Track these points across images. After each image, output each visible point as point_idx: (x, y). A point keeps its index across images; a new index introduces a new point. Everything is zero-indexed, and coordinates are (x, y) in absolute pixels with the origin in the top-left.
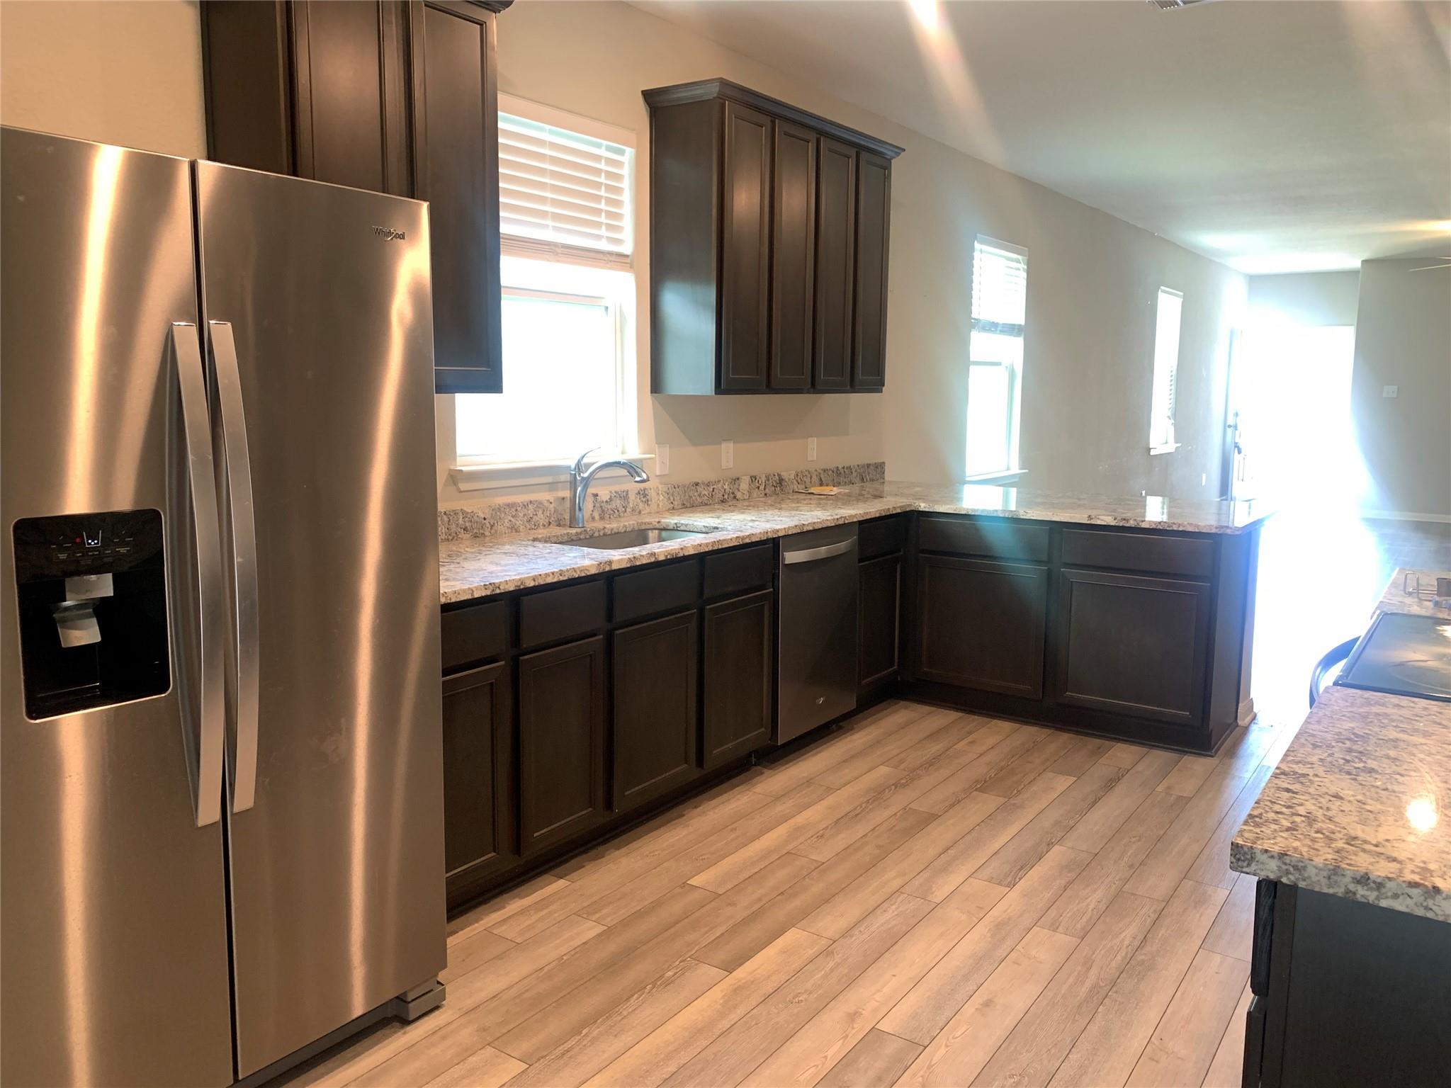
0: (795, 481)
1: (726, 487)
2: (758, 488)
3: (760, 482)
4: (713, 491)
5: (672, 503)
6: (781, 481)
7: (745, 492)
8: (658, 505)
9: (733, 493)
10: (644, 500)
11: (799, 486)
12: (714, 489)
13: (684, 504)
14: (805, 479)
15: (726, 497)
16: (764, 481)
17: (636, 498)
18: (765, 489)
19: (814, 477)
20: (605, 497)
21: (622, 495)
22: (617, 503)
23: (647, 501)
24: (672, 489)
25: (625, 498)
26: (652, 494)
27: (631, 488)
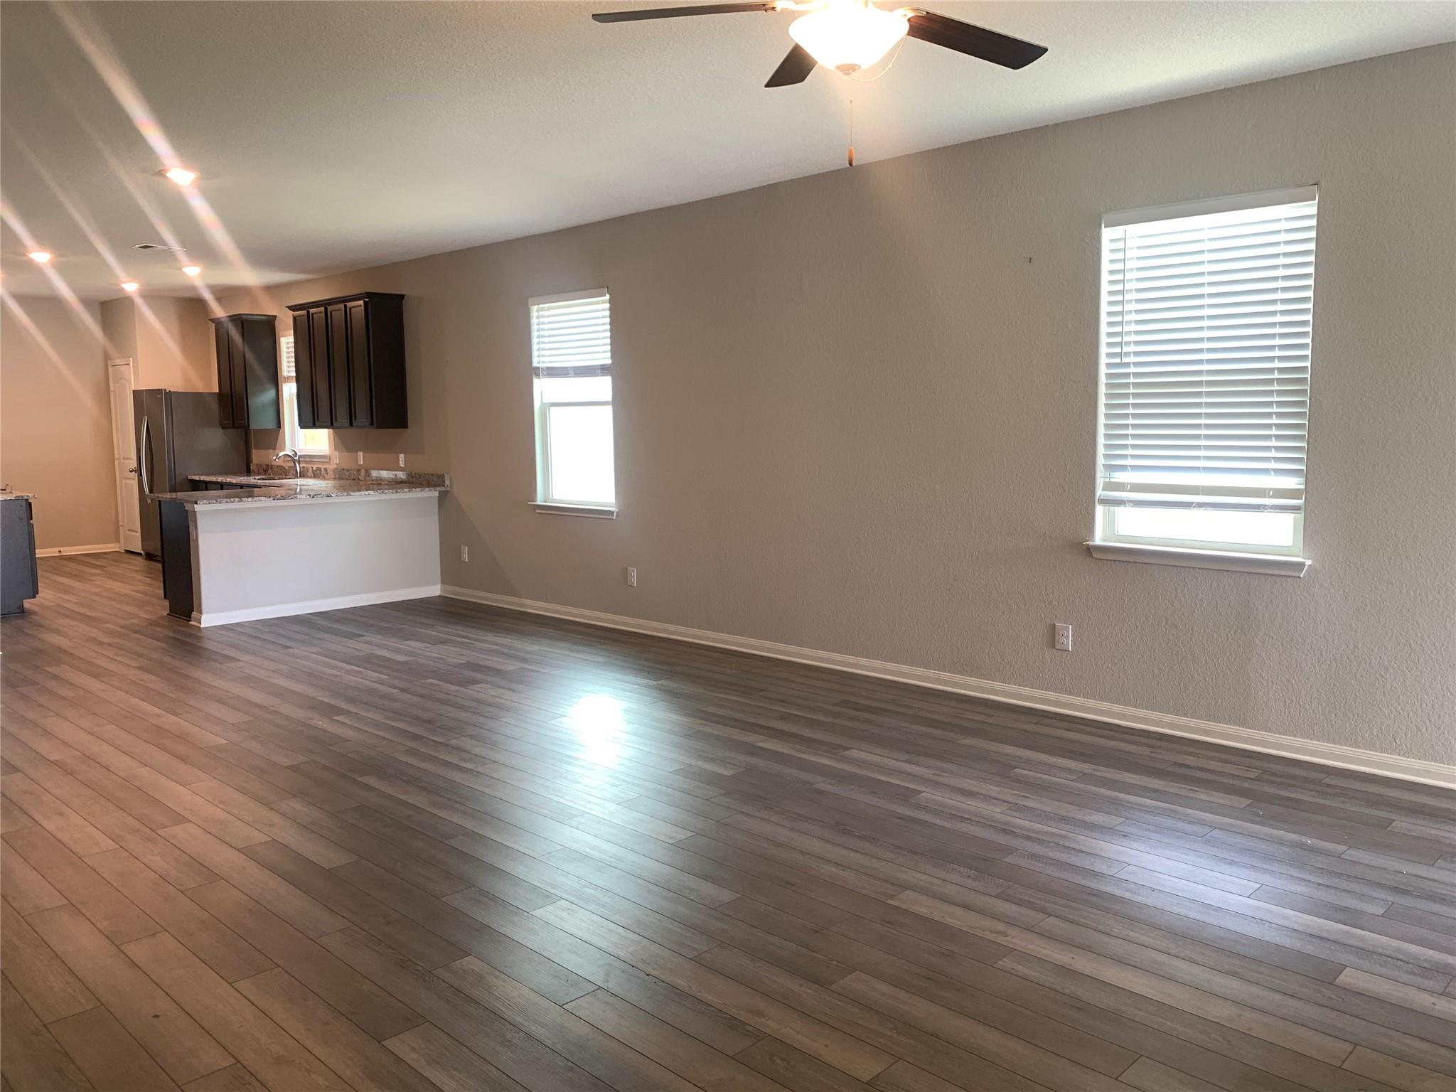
10: (326, 471)
17: (324, 471)
20: (314, 469)
21: (319, 469)
22: (318, 472)
23: (327, 474)
24: (335, 470)
25: (321, 470)
26: (328, 470)
27: (323, 467)
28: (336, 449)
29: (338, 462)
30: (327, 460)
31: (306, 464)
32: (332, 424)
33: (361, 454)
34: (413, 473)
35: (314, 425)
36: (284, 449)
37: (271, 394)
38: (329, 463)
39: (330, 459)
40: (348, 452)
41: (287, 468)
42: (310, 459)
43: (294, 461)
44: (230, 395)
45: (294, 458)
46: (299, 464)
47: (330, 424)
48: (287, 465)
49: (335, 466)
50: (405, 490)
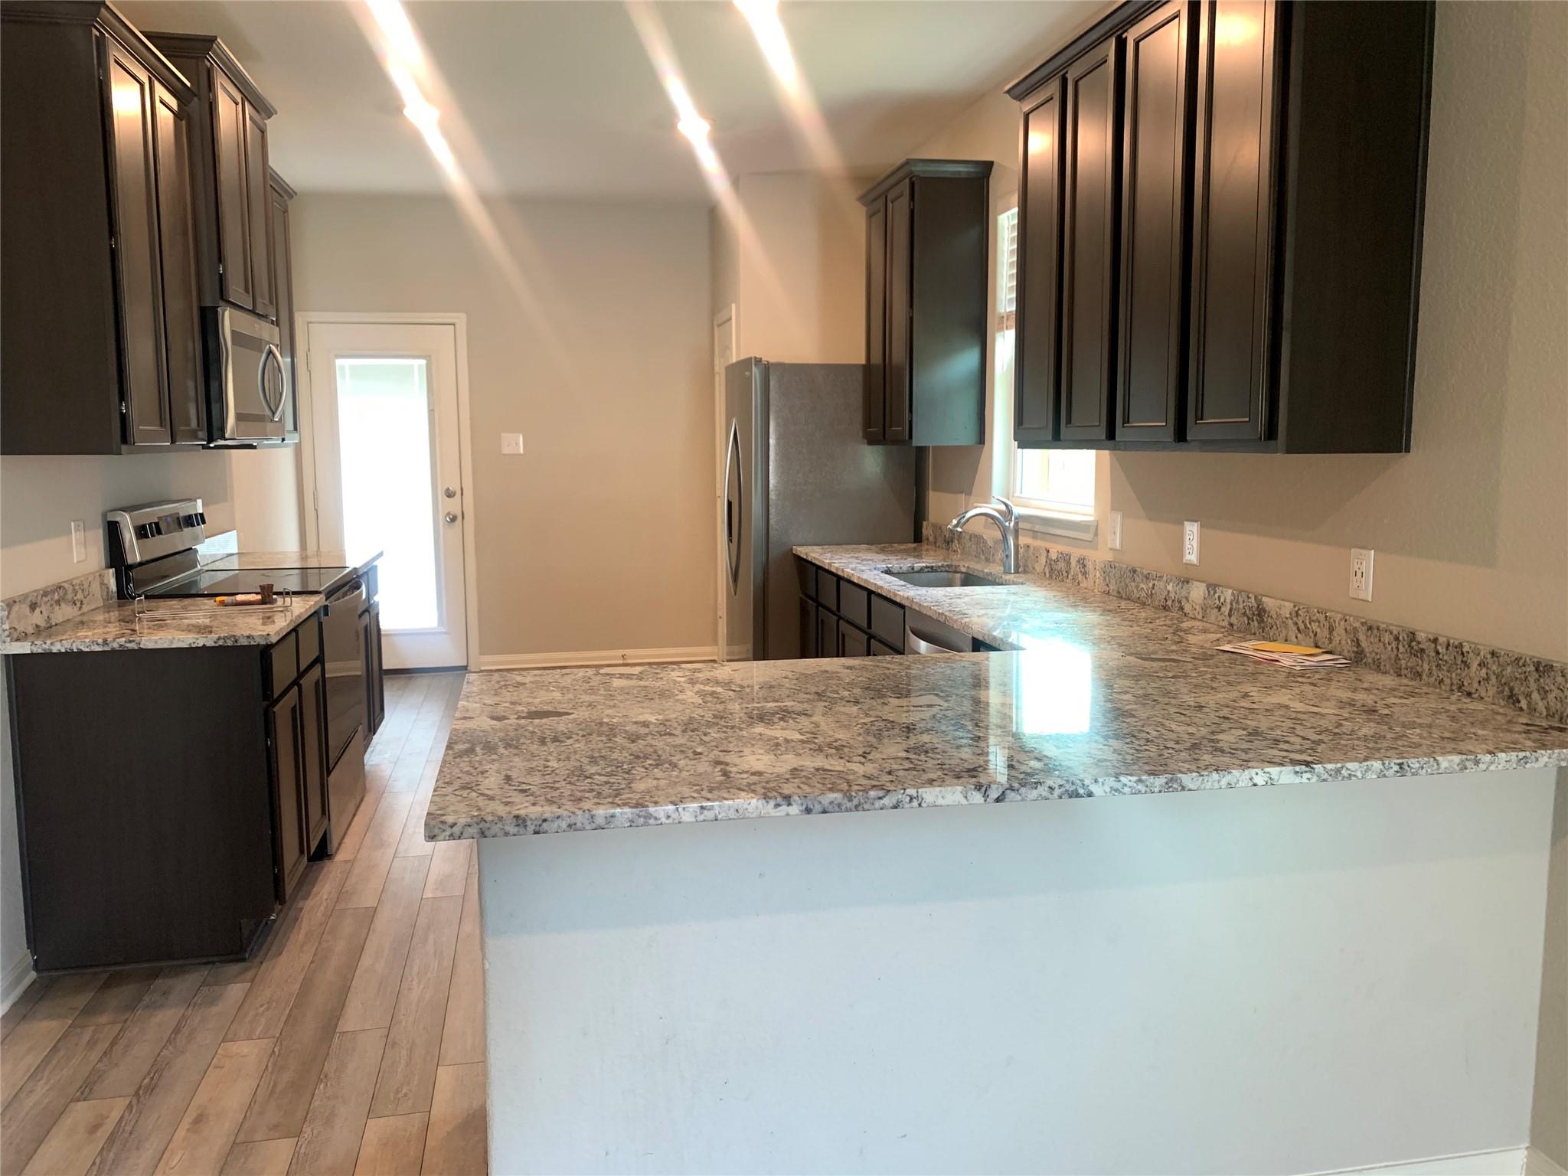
0: (1290, 622)
1: (1170, 587)
2: (1219, 608)
3: (1222, 600)
4: (1153, 588)
5: (1107, 585)
6: (1261, 612)
7: (1197, 607)
8: (1095, 582)
9: (1180, 602)
10: (1083, 570)
11: (1299, 635)
12: (1154, 585)
13: (1119, 593)
14: (1315, 626)
15: (1169, 603)
16: (1228, 601)
17: (1076, 566)
18: (1230, 616)
19: (1339, 630)
20: (1054, 556)
21: (1066, 558)
22: (1062, 565)
23: (1085, 574)
24: (1109, 568)
25: (1068, 563)
26: (1090, 566)
27: (1076, 553)
28: (1115, 507)
29: (1118, 546)
30: (1088, 537)
31: (1035, 538)
32: (1111, 435)
33: (1192, 531)
34: (1421, 636)
35: (1057, 439)
36: (986, 498)
37: (965, 361)
38: (1092, 544)
39: (1096, 534)
40: (1150, 519)
41: (990, 543)
42: (1043, 527)
43: (1004, 532)
44: (882, 367)
45: (1008, 524)
46: (1016, 537)
47: (1109, 435)
48: (992, 535)
49: (1109, 557)
50: (1445, 762)
